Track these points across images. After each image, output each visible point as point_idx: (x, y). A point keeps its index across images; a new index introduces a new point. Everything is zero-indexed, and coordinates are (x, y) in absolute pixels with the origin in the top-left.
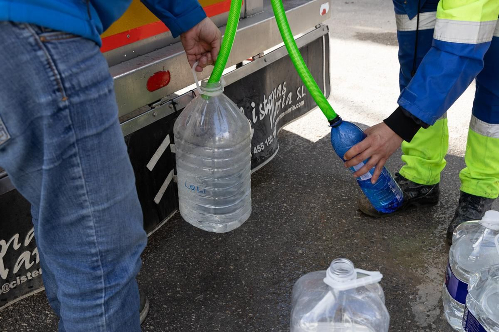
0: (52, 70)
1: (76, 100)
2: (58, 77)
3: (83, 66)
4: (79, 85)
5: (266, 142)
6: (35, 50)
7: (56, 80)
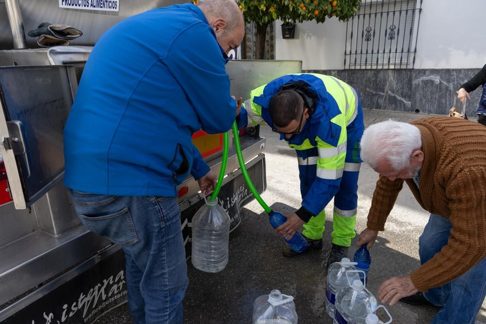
0: (160, 213)
1: (168, 224)
2: (162, 215)
3: (171, 209)
4: (169, 217)
5: (235, 217)
6: (155, 206)
7: (161, 217)
